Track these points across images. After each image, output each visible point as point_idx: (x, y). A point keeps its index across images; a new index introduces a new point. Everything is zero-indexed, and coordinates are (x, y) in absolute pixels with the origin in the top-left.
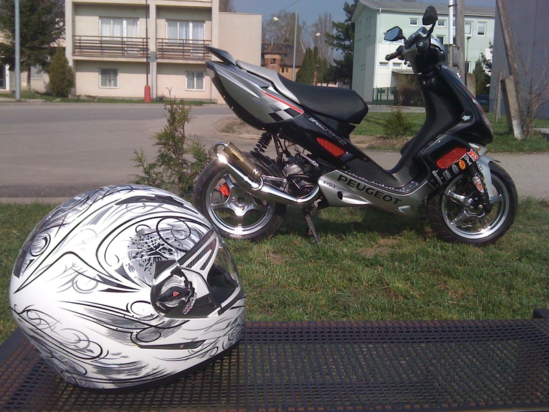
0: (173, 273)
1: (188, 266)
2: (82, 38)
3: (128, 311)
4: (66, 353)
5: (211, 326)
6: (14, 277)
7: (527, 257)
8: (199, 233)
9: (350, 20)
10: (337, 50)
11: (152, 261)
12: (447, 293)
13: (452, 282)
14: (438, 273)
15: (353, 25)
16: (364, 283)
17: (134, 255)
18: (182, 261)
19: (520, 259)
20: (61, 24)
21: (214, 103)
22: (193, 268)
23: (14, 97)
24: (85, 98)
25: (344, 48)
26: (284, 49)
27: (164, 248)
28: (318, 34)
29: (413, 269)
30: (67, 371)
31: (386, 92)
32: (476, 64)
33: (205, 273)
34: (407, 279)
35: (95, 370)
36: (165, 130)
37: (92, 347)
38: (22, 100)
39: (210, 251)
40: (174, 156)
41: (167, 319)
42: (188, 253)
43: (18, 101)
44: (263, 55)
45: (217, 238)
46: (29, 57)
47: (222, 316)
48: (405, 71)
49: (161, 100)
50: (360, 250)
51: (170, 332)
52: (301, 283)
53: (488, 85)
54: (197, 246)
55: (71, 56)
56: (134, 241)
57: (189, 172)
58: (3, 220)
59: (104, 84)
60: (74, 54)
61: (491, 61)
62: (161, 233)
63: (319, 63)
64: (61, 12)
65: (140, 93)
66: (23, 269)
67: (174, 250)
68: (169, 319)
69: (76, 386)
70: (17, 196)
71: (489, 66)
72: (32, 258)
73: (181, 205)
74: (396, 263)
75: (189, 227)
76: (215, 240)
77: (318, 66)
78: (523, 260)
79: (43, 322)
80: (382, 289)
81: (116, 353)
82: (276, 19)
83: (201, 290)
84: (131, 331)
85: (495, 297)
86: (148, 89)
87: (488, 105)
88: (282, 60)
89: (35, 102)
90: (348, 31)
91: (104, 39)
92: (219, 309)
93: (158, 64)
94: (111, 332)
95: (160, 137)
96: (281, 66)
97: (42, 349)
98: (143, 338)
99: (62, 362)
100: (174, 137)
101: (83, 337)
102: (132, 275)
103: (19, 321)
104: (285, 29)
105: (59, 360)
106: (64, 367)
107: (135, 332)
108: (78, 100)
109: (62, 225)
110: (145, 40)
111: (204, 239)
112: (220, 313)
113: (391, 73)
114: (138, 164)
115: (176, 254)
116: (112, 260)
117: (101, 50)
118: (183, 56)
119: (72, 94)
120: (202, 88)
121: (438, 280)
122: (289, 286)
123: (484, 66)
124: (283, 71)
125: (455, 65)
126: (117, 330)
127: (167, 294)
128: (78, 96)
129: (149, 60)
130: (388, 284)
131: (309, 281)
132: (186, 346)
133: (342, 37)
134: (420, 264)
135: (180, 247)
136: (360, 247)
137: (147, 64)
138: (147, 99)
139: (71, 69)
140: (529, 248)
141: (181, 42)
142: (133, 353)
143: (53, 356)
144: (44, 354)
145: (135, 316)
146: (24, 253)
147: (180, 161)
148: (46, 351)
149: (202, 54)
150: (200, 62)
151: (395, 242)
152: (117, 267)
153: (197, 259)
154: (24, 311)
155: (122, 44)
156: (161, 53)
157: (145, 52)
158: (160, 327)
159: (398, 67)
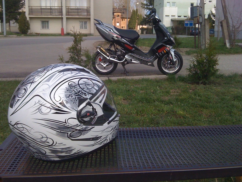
0: (87, 104)
1: (94, 101)
2: (33, 7)
3: (66, 123)
4: (36, 144)
5: (105, 130)
6: (10, 108)
7: (237, 99)
8: (98, 86)
10: (146, 10)
11: (77, 99)
12: (203, 115)
13: (205, 110)
14: (198, 107)
16: (165, 112)
17: (68, 96)
18: (91, 99)
19: (234, 100)
20: (23, 1)
21: (92, 35)
22: (96, 102)
23: (3, 35)
24: (35, 34)
25: (150, 9)
26: (123, 11)
27: (82, 93)
28: (138, 3)
29: (186, 105)
30: (36, 153)
31: (169, 29)
32: (208, 16)
33: (102, 104)
34: (184, 110)
35: (50, 152)
36: (72, 45)
37: (49, 140)
38: (7, 35)
39: (103, 94)
40: (77, 57)
41: (84, 127)
42: (94, 95)
43: (5, 36)
44: (113, 13)
45: (106, 88)
46: (9, 16)
47: (110, 125)
48: (177, 19)
49: (68, 34)
50: (162, 97)
51: (86, 133)
52: (137, 113)
53: (213, 25)
54: (97, 91)
55: (28, 16)
56: (68, 89)
57: (84, 64)
58: (1, 88)
59: (43, 27)
60: (29, 14)
61: (215, 14)
62: (80, 85)
63: (138, 16)
65: (59, 32)
66: (14, 104)
67: (87, 94)
68: (85, 126)
69: (40, 159)
70: (6, 77)
71: (214, 16)
72: (19, 98)
73: (89, 73)
74: (179, 103)
75: (93, 83)
76: (105, 89)
77: (138, 18)
78: (236, 100)
79: (24, 129)
80: (173, 115)
81: (60, 143)
83: (100, 113)
84: (67, 132)
85: (225, 116)
86: (62, 30)
87: (214, 33)
88: (122, 15)
89: (13, 36)
90: (151, 2)
91: (42, 7)
92: (108, 121)
93: (67, 18)
94: (58, 133)
95: (70, 49)
96: (121, 18)
97: (24, 142)
98: (73, 135)
99: (34, 148)
100: (76, 49)
101: (44, 136)
102: (67, 105)
103: (13, 129)
104: (123, 1)
105: (32, 147)
106: (34, 151)
107: (69, 133)
108: (31, 35)
109: (33, 82)
110: (61, 8)
111: (100, 88)
112: (109, 123)
113: (170, 20)
114: (61, 61)
115: (88, 95)
116: (58, 99)
117: (41, 12)
118: (78, 14)
119: (29, 33)
120: (87, 28)
121: (198, 110)
122: (131, 114)
123: (212, 16)
124: (122, 20)
125: (200, 15)
126: (60, 132)
127: (84, 115)
128: (31, 33)
129: (63, 16)
130: (176, 112)
131: (141, 112)
132: (93, 139)
133: (149, 4)
134: (189, 103)
135: (90, 92)
136: (162, 96)
137: (62, 18)
138: (62, 34)
139: (28, 21)
140: (238, 95)
141: (77, 8)
142: (68, 143)
143: (30, 146)
144: (25, 145)
145: (69, 125)
146: (15, 97)
147: (79, 60)
148: (26, 143)
149: (86, 13)
150: (85, 17)
151: (178, 94)
152: (61, 102)
153: (98, 98)
154: (15, 124)
155: (51, 10)
156: (68, 13)
157: (61, 13)
158: (80, 130)
159: (173, 18)
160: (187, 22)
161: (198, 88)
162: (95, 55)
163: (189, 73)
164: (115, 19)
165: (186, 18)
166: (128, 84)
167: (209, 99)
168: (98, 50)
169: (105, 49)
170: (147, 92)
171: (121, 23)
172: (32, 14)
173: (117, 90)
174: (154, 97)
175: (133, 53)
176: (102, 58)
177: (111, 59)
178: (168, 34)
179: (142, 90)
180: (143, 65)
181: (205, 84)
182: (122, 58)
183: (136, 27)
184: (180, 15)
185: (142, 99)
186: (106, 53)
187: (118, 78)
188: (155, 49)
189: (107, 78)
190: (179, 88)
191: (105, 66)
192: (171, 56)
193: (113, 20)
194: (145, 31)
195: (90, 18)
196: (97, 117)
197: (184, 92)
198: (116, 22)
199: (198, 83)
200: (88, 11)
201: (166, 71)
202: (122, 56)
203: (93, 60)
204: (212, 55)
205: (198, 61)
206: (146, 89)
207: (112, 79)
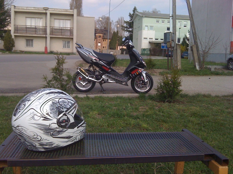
0: (63, 115)
1: (68, 113)
2: (18, 26)
3: (50, 126)
4: (30, 139)
5: (75, 132)
6: (13, 116)
8: (71, 103)
9: (131, 20)
10: (126, 32)
11: (57, 111)
12: (163, 128)
13: (165, 125)
14: (160, 121)
15: (133, 22)
16: (132, 125)
17: (52, 109)
18: (66, 111)
19: (191, 116)
20: (9, 20)
21: (75, 54)
24: (19, 52)
25: (129, 31)
26: (104, 32)
27: (61, 107)
28: (118, 26)
29: (151, 120)
30: (30, 146)
31: (146, 50)
32: (183, 39)
33: (73, 115)
34: (148, 124)
35: (39, 145)
36: (55, 67)
37: (38, 137)
39: (75, 109)
40: (59, 77)
41: (61, 129)
42: (68, 109)
44: (95, 34)
45: (77, 105)
48: (154, 41)
49: (51, 53)
51: (62, 133)
52: (108, 125)
54: (71, 107)
55: (13, 34)
56: (52, 105)
57: (65, 83)
59: (27, 45)
61: (189, 38)
62: (60, 103)
63: (119, 37)
64: (9, 15)
65: (43, 50)
66: (17, 114)
67: (64, 108)
69: (32, 151)
71: (188, 40)
72: (20, 110)
73: (66, 94)
74: (145, 118)
75: (68, 101)
77: (118, 39)
79: (23, 130)
80: (138, 127)
81: (46, 139)
82: (101, 19)
83: (72, 120)
84: (50, 132)
86: (46, 48)
87: (188, 56)
88: (103, 36)
90: (131, 24)
91: (27, 26)
92: (77, 126)
93: (51, 38)
94: (44, 132)
95: (53, 69)
96: (103, 39)
97: (22, 138)
98: (54, 134)
99: (28, 143)
100: (59, 70)
101: (36, 134)
102: (51, 115)
103: (15, 130)
104: (105, 23)
105: (27, 142)
106: (28, 144)
107: (52, 132)
108: (16, 52)
109: (29, 100)
110: (45, 27)
111: (73, 105)
112: (78, 128)
113: (148, 42)
114: (44, 80)
116: (45, 111)
117: (26, 31)
118: (61, 34)
119: (13, 50)
120: (69, 48)
121: (160, 124)
122: (103, 126)
123: (186, 40)
124: (104, 41)
125: (172, 40)
126: (46, 132)
127: (62, 121)
128: (16, 51)
129: (47, 36)
130: (141, 125)
131: (111, 125)
132: (67, 138)
133: (128, 27)
134: (153, 118)
135: (66, 107)
136: (132, 112)
137: (46, 37)
138: (46, 52)
139: (13, 39)
140: (195, 112)
141: (61, 28)
142: (50, 139)
143: (26, 141)
144: (22, 140)
145: (52, 128)
146: (17, 109)
147: (61, 79)
148: (24, 139)
149: (69, 34)
150: (68, 37)
151: (145, 110)
152: (47, 113)
153: (71, 111)
154: (17, 127)
155: (35, 29)
156: (52, 33)
157: (45, 33)
158: (59, 131)
159: (151, 40)
160: (163, 45)
161: (163, 106)
162: (75, 75)
163: (157, 92)
164: (97, 39)
165: (162, 41)
166: (104, 101)
167: (170, 115)
168: (78, 70)
169: (85, 70)
170: (119, 108)
171: (102, 43)
172: (17, 32)
173: (93, 106)
174: (125, 112)
175: (110, 74)
176: (81, 78)
177: (90, 78)
178: (140, 59)
179: (115, 106)
180: (118, 84)
181: (170, 102)
182: (99, 78)
183: (116, 48)
184: (157, 38)
185: (114, 114)
186: (85, 73)
187: (95, 95)
188: (128, 71)
189: (85, 96)
190: (147, 106)
191: (84, 84)
192: (142, 77)
193: (95, 40)
194: (125, 51)
195: (73, 38)
196: (70, 123)
197: (150, 109)
198: (98, 42)
199: (164, 102)
200: (71, 31)
201: (139, 90)
202: (100, 76)
203: (73, 80)
204: (176, 78)
205: (164, 83)
206: (119, 105)
207: (90, 96)
